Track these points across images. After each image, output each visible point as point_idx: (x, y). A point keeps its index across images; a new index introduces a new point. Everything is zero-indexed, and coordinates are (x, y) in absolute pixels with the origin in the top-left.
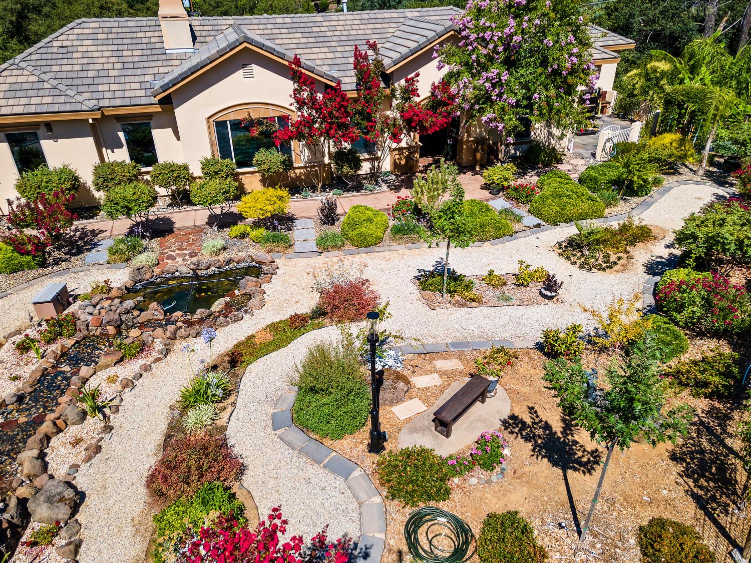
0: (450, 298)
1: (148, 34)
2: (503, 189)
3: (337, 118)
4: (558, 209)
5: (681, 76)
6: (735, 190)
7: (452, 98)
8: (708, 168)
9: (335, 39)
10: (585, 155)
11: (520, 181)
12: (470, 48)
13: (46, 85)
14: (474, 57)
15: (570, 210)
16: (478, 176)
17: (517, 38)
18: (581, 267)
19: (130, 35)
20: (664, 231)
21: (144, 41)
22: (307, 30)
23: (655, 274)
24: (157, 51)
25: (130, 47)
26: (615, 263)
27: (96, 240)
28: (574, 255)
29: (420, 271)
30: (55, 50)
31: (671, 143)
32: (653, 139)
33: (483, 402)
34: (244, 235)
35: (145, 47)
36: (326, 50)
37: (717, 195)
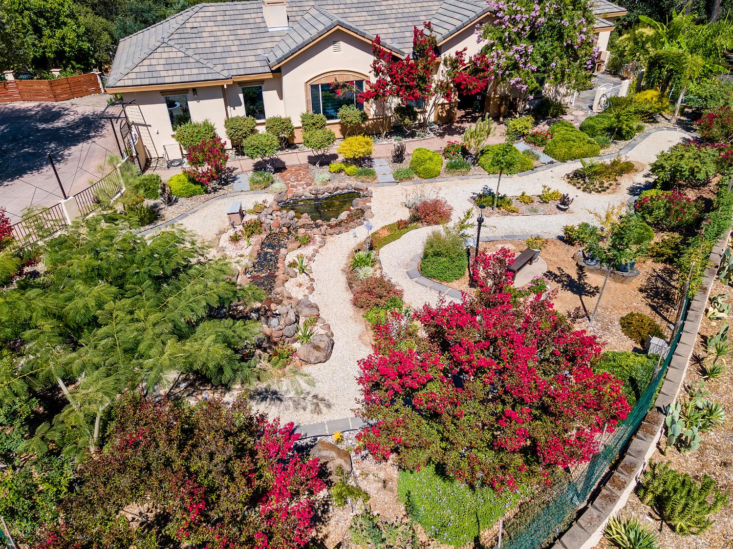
0: (498, 210)
1: (253, 16)
2: (524, 135)
3: (406, 82)
4: (566, 150)
5: (662, 40)
6: (697, 135)
7: (488, 66)
8: (679, 117)
9: (393, 16)
10: (584, 107)
11: (536, 129)
12: (504, 27)
13: (191, 60)
14: (506, 34)
15: (575, 151)
16: (503, 126)
17: (542, 20)
18: (584, 190)
19: (240, 17)
20: (643, 165)
21: (251, 21)
22: (371, 9)
23: (635, 195)
24: (261, 29)
25: (242, 27)
26: (608, 188)
27: (233, 175)
28: (579, 183)
29: (474, 194)
30: (189, 30)
31: (652, 98)
32: (638, 94)
33: (531, 264)
34: (340, 171)
35: (252, 26)
36: (386, 26)
37: (684, 138)
